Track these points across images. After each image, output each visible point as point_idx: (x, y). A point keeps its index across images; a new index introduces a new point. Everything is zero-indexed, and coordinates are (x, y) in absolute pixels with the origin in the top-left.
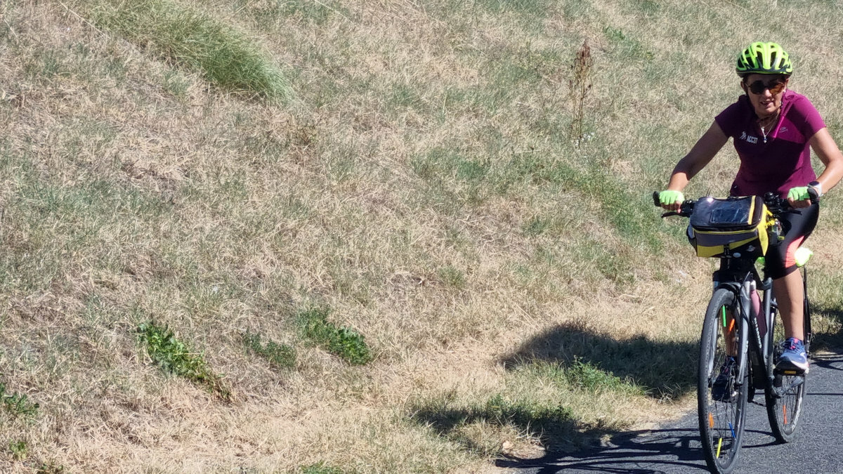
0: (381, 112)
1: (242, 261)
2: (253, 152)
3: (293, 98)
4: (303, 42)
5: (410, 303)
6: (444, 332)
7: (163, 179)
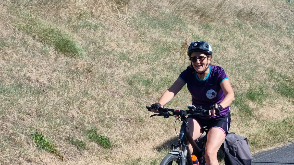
0: (116, 62)
1: (68, 112)
2: (71, 75)
3: (86, 56)
4: (89, 37)
5: (125, 128)
6: (137, 138)
7: (41, 83)
